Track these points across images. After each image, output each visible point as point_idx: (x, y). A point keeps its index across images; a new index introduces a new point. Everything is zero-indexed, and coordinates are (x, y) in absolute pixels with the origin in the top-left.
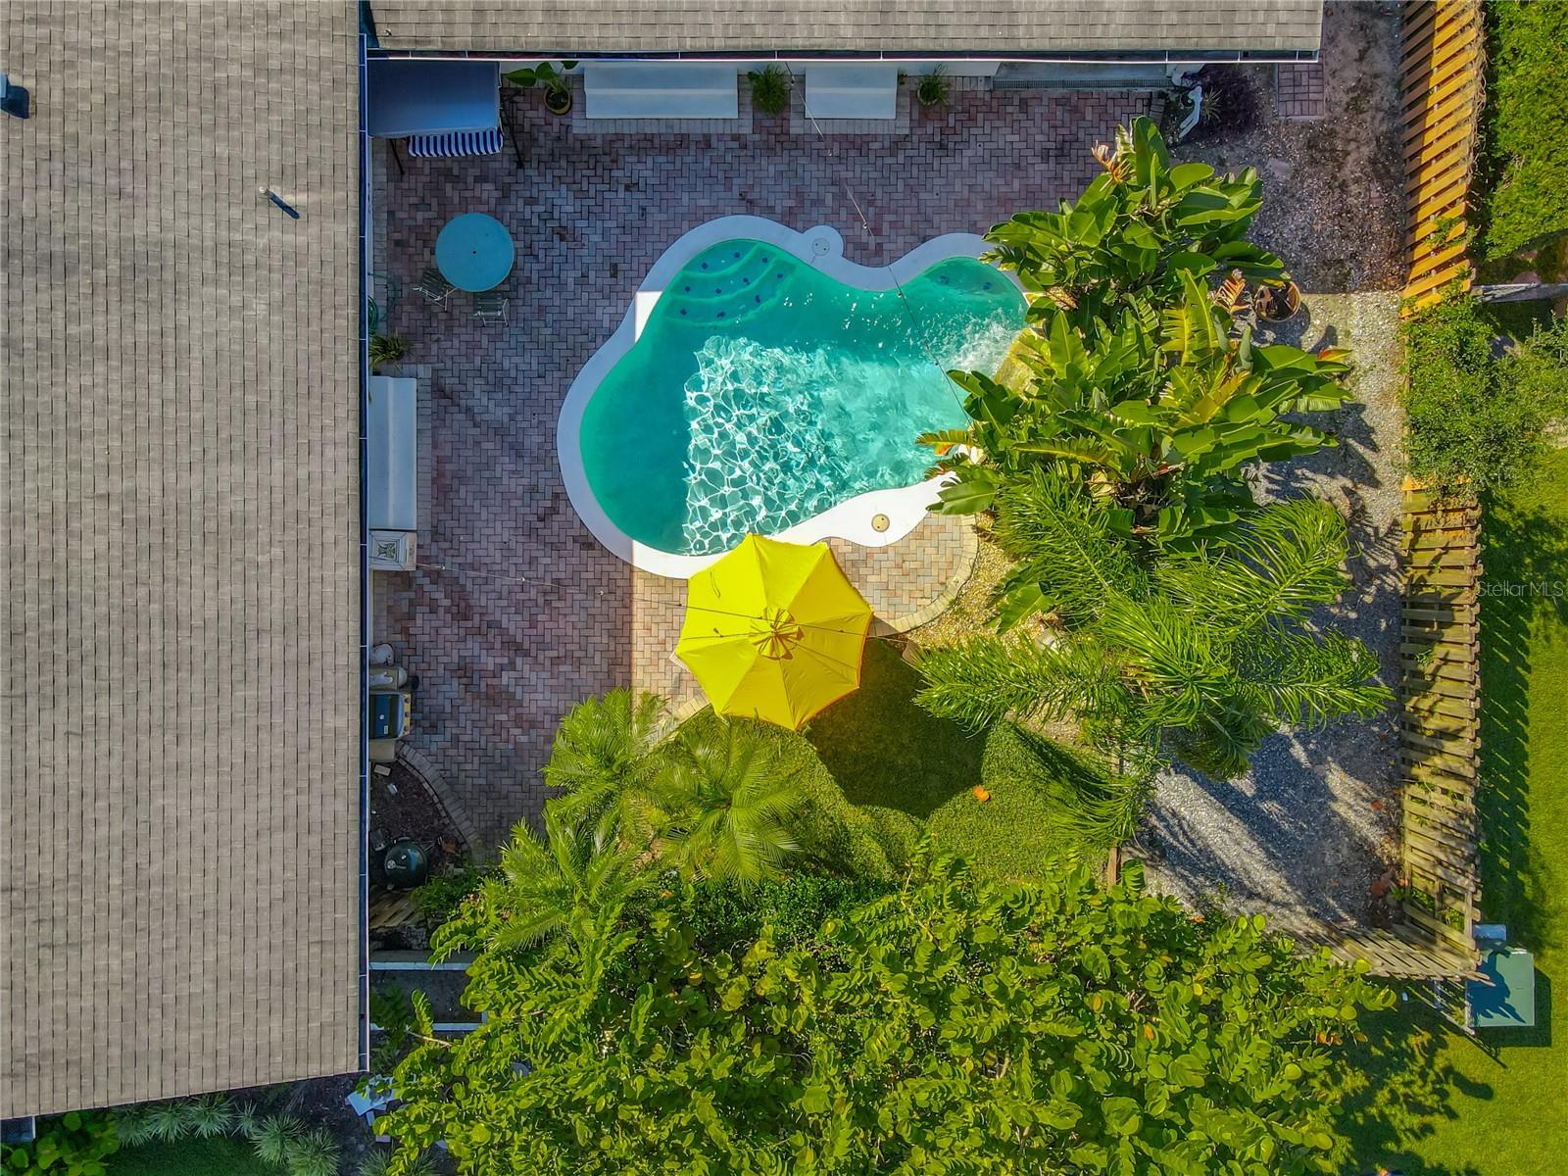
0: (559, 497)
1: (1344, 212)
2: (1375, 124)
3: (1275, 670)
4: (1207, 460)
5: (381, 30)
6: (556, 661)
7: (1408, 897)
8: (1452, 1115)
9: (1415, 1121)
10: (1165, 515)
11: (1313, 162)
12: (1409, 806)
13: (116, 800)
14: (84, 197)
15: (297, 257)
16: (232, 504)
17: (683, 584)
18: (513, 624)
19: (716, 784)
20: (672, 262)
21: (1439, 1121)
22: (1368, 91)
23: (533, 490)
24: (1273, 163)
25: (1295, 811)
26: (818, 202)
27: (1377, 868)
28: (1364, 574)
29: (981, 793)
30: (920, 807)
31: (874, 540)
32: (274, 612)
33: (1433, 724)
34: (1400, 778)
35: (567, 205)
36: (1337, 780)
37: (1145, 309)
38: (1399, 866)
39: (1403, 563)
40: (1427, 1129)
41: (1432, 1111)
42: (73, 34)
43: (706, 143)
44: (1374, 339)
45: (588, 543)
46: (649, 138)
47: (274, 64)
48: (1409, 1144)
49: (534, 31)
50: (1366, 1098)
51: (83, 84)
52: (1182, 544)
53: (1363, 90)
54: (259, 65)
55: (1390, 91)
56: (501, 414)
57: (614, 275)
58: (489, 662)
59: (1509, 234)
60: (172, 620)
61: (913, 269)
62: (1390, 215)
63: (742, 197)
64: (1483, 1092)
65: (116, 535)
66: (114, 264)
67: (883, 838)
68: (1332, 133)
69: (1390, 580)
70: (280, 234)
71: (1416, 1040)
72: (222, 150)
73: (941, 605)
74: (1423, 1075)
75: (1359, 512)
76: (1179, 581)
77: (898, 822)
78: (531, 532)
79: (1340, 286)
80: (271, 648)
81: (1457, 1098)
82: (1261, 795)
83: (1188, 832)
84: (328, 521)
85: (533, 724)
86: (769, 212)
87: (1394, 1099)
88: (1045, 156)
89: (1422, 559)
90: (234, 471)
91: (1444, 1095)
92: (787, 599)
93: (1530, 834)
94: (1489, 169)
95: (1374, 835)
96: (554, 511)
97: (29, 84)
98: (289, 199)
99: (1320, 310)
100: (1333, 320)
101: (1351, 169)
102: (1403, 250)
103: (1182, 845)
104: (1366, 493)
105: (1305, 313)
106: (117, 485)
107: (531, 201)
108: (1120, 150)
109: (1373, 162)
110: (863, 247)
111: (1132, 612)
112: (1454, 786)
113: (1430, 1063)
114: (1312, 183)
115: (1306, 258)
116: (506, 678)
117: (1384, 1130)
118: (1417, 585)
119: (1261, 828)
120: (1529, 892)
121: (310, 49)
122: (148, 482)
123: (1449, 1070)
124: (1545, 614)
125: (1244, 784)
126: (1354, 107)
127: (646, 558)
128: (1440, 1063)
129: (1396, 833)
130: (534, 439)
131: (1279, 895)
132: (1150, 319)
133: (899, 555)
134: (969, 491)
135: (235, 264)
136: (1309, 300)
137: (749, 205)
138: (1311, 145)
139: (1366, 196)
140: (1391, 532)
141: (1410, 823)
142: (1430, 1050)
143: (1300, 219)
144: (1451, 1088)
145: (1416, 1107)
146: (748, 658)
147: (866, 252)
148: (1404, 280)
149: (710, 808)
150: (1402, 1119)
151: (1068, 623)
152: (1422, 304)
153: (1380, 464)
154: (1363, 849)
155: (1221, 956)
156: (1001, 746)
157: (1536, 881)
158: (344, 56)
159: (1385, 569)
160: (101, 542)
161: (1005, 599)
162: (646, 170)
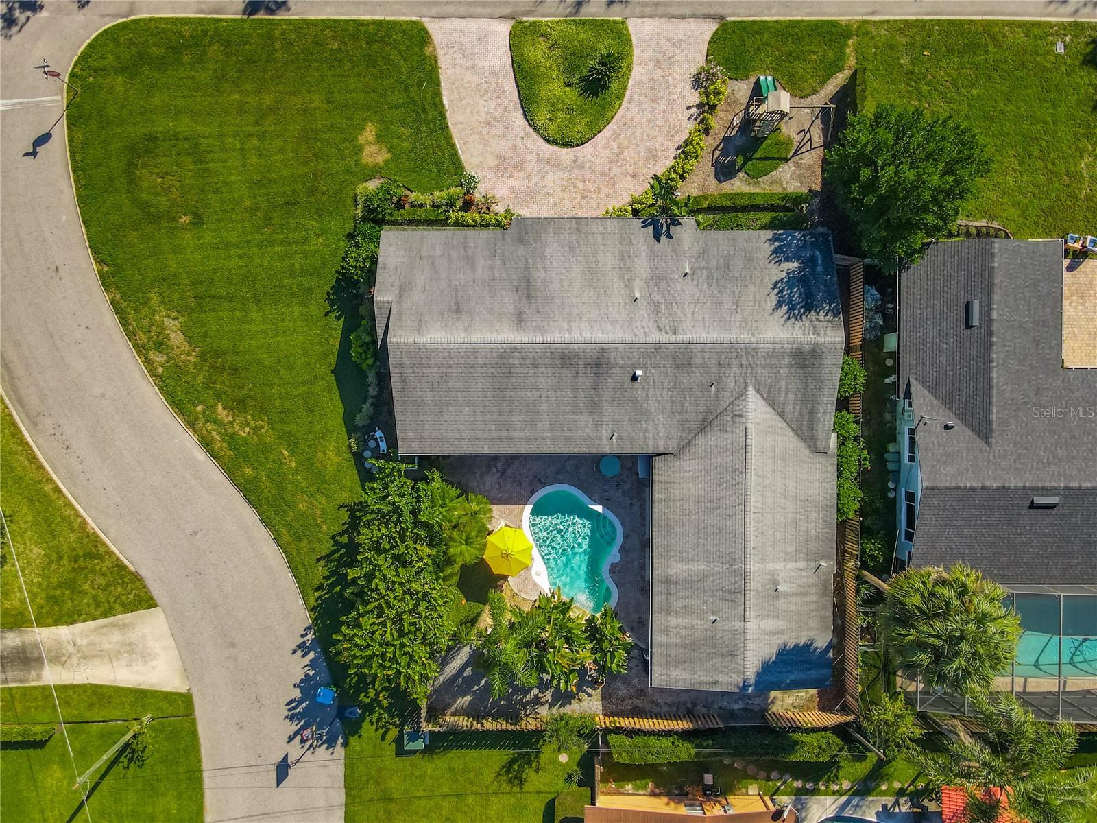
0: (545, 485)
1: (624, 699)
2: (647, 706)
3: (501, 673)
4: (547, 659)
5: (657, 458)
6: (499, 484)
7: (436, 717)
8: (376, 730)
9: (374, 720)
10: (537, 650)
11: (637, 691)
12: (462, 718)
13: (467, 399)
14: (613, 393)
15: (600, 439)
16: (539, 424)
17: (520, 527)
18: (509, 472)
19: (471, 543)
20: (611, 516)
21: (375, 727)
22: (657, 706)
23: (547, 477)
24: (637, 680)
25: (459, 687)
26: (627, 556)
27: (444, 710)
28: (525, 705)
29: (464, 602)
30: (460, 585)
31: (533, 572)
32: (513, 434)
33: (485, 722)
34: (468, 715)
35: (626, 486)
36: (468, 698)
37: (592, 645)
38: (445, 715)
39: (528, 716)
40: (372, 724)
41: (377, 724)
42: (651, 390)
43: (643, 525)
44: (589, 708)
45: (532, 493)
46: (644, 510)
47: (647, 434)
48: (368, 719)
49: (657, 495)
50: (381, 706)
51: (639, 393)
52: (530, 654)
53: (657, 704)
54: (645, 432)
55: (657, 711)
56: (568, 468)
57: (607, 499)
58: (499, 465)
59: (613, 739)
60: (511, 411)
61: (609, 583)
62: (622, 711)
63: (628, 535)
64: (383, 738)
65: (531, 399)
66: (597, 399)
67: (451, 575)
68: (645, 696)
69: (523, 712)
70: (605, 436)
71: (397, 721)
72: (625, 423)
73: (516, 591)
74: (387, 722)
75: (542, 704)
76: (521, 654)
77: (457, 578)
78: (535, 476)
79: (603, 698)
80: (504, 433)
81: (381, 731)
82: (464, 678)
83: (454, 657)
84: (536, 446)
85: (482, 477)
86: (624, 542)
87: (381, 714)
88: (640, 618)
89: (529, 719)
90: (547, 424)
91: (382, 728)
92: (517, 556)
93: (454, 751)
94: (631, 733)
95: (453, 708)
96: (541, 483)
97: (639, 381)
98: (614, 437)
99: (597, 693)
100: (594, 697)
101: (635, 701)
102: (613, 714)
103: (450, 657)
104: (547, 706)
105: (596, 689)
106: (543, 399)
107: (627, 477)
108: (627, 639)
109: (637, 707)
110: (615, 568)
111: (514, 643)
112: (469, 726)
113: (390, 724)
114: (632, 691)
115: (611, 689)
116: (495, 470)
117: (372, 712)
118: (522, 719)
119: (454, 678)
120: (437, 750)
121: (651, 442)
122: (544, 406)
123: (389, 729)
124: (514, 754)
125: (468, 672)
126: (653, 702)
127: (528, 508)
128: (391, 727)
129: (453, 714)
130: (561, 477)
131: (436, 683)
132: (589, 646)
133: (529, 579)
134: (544, 602)
135: (597, 425)
136: (600, 690)
137: (626, 537)
138: (642, 690)
139: (628, 705)
140: (536, 712)
141: (457, 718)
142: (394, 724)
143: (622, 687)
144: (384, 730)
145: (378, 721)
146: (502, 547)
147: (613, 569)
148: (605, 715)
149: (465, 540)
150: (376, 716)
151: (512, 626)
152: (597, 718)
153: (554, 710)
154: (449, 706)
155: (430, 664)
156: (476, 607)
157: (440, 752)
158: (650, 451)
159: (526, 711)
160: (530, 396)
161: (517, 610)
162: (636, 508)
